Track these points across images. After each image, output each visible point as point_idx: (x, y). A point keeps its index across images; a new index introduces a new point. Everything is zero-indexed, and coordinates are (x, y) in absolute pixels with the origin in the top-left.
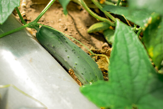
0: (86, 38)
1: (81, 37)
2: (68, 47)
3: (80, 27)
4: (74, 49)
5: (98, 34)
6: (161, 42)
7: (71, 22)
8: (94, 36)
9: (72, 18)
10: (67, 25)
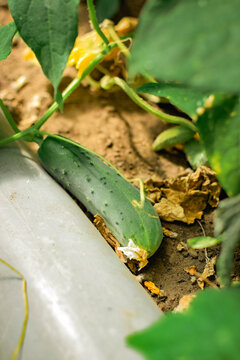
0: (149, 160)
1: (138, 159)
2: (92, 173)
3: (141, 139)
4: (106, 176)
5: (175, 152)
6: (237, 144)
7: (123, 131)
8: (165, 157)
9: (127, 125)
10: (112, 136)
